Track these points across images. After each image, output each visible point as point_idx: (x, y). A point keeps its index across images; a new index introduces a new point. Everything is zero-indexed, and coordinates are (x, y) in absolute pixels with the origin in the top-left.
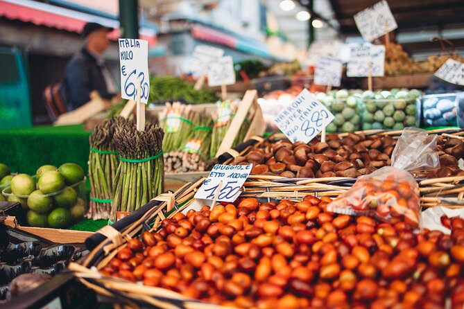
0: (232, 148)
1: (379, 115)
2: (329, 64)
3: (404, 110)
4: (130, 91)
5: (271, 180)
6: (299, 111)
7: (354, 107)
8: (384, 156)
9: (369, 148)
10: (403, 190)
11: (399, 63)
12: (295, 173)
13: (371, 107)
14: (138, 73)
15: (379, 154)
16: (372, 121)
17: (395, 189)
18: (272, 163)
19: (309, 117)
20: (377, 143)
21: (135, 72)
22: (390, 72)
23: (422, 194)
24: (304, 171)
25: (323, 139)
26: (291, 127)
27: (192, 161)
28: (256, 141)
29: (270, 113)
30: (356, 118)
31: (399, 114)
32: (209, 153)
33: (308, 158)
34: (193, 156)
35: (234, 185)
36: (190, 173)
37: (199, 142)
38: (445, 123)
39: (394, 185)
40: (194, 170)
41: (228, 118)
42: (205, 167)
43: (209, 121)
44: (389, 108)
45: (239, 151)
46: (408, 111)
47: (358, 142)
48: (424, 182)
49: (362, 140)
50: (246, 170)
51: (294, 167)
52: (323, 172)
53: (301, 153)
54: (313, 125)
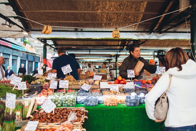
0: (30, 114)
1: (67, 102)
2: (54, 83)
3: (72, 101)
4: (9, 105)
5: (42, 124)
6: (48, 104)
7: (60, 100)
8: (67, 115)
9: (64, 112)
10: (69, 126)
11: (73, 82)
12: (47, 121)
13: (65, 100)
14: (12, 101)
15: (66, 114)
16: (65, 104)
17: (68, 127)
18: (42, 119)
19: (50, 106)
20: (66, 111)
21: (11, 101)
22: (70, 84)
23: (73, 126)
24: (50, 121)
25: (53, 112)
26: (46, 108)
27: (19, 118)
28: (36, 111)
29: (38, 101)
30: (61, 103)
31: (71, 102)
32: (23, 114)
33: (50, 117)
34: (19, 116)
35: (34, 127)
36: (18, 121)
37: (20, 112)
38: (82, 103)
39: (68, 125)
40: (19, 120)
41: (28, 105)
42: (22, 119)
43: (22, 105)
44: (69, 101)
45: (33, 115)
46: (73, 101)
47: (61, 111)
48: (74, 123)
49: (62, 110)
50: (37, 122)
51: (47, 120)
52: (54, 121)
53: (49, 116)
54: (51, 108)
